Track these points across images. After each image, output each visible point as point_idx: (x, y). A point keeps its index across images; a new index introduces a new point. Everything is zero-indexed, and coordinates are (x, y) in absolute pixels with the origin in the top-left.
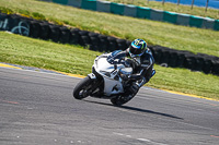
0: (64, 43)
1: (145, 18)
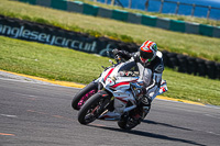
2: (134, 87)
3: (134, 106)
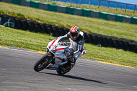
0: (36, 32)
1: (87, 16)
2: (67, 51)
3: (66, 62)
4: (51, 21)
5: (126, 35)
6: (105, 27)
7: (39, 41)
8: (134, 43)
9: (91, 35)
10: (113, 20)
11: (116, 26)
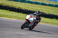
1: (24, 2)
4: (8, 4)
5: (40, 10)
6: (31, 7)
7: (4, 13)
8: (44, 14)
9: (25, 10)
10: (34, 4)
11: (36, 6)
